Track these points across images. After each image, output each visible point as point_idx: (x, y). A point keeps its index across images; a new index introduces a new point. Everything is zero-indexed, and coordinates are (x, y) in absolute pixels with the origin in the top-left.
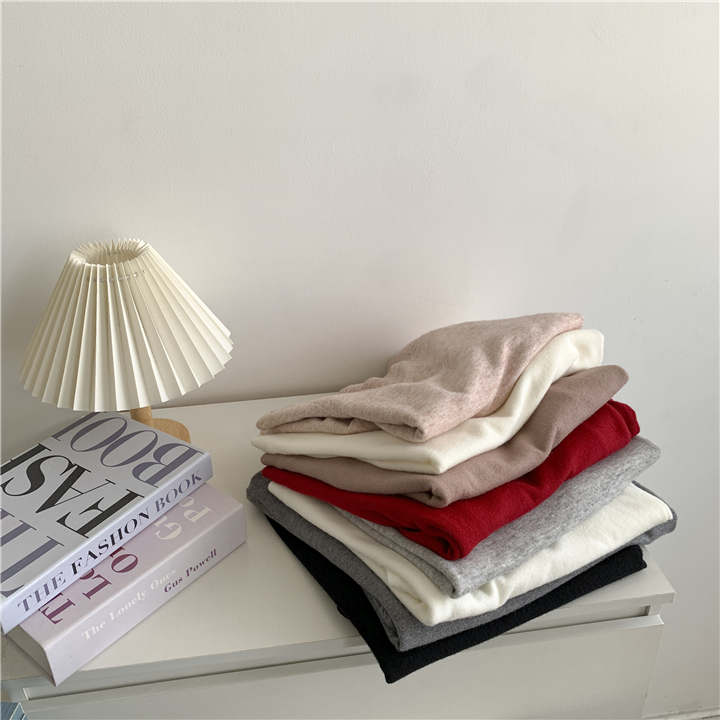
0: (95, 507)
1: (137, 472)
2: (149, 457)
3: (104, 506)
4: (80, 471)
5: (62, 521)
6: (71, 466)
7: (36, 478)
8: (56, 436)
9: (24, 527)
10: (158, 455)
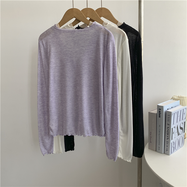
0: (174, 133)
1: (174, 142)
2: (174, 146)
3: (173, 134)
4: (178, 135)
5: (175, 127)
6: (180, 134)
7: (181, 128)
8: (184, 135)
9: (177, 122)
10: (174, 147)
